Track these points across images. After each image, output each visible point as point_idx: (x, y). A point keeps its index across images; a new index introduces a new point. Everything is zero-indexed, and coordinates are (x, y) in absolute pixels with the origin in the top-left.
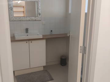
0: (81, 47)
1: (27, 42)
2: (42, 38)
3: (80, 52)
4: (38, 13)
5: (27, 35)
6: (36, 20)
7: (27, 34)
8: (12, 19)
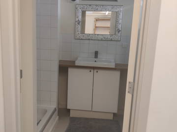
0: (130, 83)
1: (90, 71)
2: (114, 67)
3: (129, 92)
4: (116, 29)
5: (96, 61)
6: (111, 40)
7: (96, 59)
8: (78, 37)
